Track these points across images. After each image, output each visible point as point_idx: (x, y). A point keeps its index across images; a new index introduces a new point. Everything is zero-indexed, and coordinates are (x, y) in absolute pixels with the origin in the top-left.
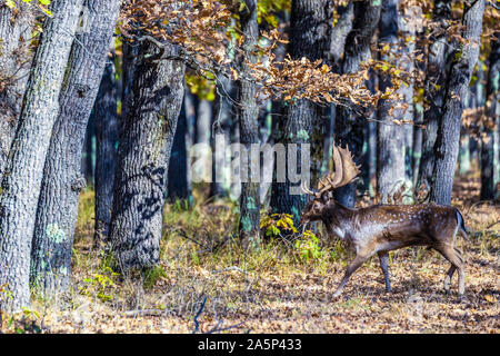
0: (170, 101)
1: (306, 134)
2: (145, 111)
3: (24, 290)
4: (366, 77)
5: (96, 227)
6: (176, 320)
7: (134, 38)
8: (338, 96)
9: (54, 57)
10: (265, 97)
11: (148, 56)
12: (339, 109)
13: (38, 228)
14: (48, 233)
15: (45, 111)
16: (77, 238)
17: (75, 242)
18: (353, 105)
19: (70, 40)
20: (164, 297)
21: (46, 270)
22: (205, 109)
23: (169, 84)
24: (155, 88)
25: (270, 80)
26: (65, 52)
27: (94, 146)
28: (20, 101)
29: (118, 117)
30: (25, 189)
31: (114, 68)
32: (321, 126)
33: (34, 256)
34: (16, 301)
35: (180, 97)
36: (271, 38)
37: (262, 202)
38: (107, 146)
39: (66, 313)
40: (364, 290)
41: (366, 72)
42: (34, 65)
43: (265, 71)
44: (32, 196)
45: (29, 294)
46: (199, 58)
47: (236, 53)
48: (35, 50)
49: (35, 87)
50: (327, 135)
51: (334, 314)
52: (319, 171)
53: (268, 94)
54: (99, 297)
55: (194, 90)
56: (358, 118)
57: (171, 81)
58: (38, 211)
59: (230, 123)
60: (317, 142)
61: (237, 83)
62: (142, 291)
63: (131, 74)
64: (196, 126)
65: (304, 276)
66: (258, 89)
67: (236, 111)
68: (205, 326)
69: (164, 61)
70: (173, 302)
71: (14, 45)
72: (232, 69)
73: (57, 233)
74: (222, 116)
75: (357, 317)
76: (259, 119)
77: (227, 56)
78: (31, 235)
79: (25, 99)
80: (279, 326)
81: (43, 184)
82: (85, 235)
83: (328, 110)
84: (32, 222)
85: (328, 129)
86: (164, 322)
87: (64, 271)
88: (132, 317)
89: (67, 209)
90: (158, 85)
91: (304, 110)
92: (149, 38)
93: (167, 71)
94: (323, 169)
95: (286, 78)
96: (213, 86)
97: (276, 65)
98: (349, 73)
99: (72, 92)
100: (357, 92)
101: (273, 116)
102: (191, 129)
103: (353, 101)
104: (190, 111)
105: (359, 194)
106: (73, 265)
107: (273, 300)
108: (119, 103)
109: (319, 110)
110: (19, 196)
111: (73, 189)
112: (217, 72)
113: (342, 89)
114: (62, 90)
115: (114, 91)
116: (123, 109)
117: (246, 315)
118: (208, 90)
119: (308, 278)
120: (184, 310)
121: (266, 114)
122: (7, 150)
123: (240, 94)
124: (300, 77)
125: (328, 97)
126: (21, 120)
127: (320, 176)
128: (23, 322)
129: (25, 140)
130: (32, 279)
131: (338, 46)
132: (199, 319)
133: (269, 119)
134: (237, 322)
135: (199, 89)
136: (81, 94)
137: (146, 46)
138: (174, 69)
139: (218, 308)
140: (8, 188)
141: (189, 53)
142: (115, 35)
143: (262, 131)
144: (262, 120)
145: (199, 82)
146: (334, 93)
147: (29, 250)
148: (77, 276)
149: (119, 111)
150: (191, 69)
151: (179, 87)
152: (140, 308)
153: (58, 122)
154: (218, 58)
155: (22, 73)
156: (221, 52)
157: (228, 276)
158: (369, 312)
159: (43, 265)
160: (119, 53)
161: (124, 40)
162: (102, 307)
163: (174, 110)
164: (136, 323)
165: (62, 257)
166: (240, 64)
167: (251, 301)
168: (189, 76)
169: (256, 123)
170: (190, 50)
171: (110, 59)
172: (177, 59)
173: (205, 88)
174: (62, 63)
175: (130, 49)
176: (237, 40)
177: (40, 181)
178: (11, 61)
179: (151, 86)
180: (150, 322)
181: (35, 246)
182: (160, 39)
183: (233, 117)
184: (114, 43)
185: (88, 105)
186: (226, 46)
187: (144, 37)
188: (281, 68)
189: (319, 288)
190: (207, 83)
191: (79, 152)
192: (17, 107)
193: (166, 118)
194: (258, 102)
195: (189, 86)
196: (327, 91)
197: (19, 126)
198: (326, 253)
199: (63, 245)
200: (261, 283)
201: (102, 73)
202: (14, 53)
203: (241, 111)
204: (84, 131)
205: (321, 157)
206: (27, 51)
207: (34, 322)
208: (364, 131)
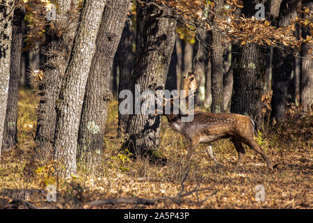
0: (167, 44)
1: (254, 65)
2: (151, 50)
3: (73, 164)
4: (293, 29)
5: (119, 124)
6: (170, 184)
7: (144, 4)
8: (275, 41)
9: (93, 15)
10: (227, 41)
11: (152, 15)
12: (275, 49)
13: (82, 124)
14: (89, 128)
15: (87, 49)
16: (107, 131)
17: (105, 133)
18: (285, 47)
19: (103, 5)
20: (162, 169)
21: (87, 151)
22: (189, 49)
23: (166, 33)
24: (157, 36)
25: (231, 31)
26: (100, 12)
27: (118, 72)
28: (72, 43)
29: (134, 54)
30: (74, 99)
31: (131, 23)
32: (263, 61)
33: (79, 142)
34: (67, 171)
35: (173, 42)
36: (232, 4)
37: (225, 109)
38: (126, 72)
39: (99, 179)
40: (291, 166)
41: (294, 26)
42: (80, 20)
43: (228, 25)
44: (78, 104)
45: (75, 166)
46: (186, 17)
47: (209, 13)
48: (81, 11)
49: (81, 35)
50: (267, 66)
51: (272, 182)
52: (263, 89)
53: (230, 40)
54: (121, 169)
55: (182, 37)
56: (288, 56)
57: (168, 31)
58: (82, 113)
59: (205, 58)
60: (261, 71)
61: (210, 33)
62: (148, 165)
63: (142, 27)
64: (183, 60)
65: (253, 157)
66: (223, 37)
67: (209, 51)
68: (188, 188)
69: (163, 19)
70: (168, 172)
71: (68, 8)
72: (206, 24)
73: (94, 127)
74: (200, 54)
75: (287, 184)
76: (223, 56)
77: (203, 15)
78: (77, 129)
79: (74, 42)
80: (236, 189)
81: (85, 96)
82: (112, 129)
83: (268, 50)
84: (78, 120)
85: (268, 63)
86: (162, 185)
87: (99, 152)
88: (141, 181)
89: (101, 112)
90: (159, 33)
91: (253, 50)
92: (154, 3)
93: (165, 25)
94: (265, 88)
95: (241, 29)
96: (194, 35)
97: (235, 21)
98: (283, 27)
99: (104, 38)
100: (288, 38)
101: (232, 54)
102: (180, 62)
103: (285, 44)
104: (179, 51)
105: (288, 104)
106: (104, 148)
107: (232, 172)
108: (134, 45)
109: (263, 49)
110: (70, 104)
111: (104, 100)
112: (197, 26)
113: (277, 37)
114: (98, 36)
115: (131, 37)
116: (137, 48)
117: (215, 181)
118: (191, 37)
119: (255, 158)
120: (175, 178)
121: (228, 53)
122: (63, 74)
123: (212, 40)
124: (251, 29)
125: (269, 42)
126: (72, 55)
127: (263, 93)
128: (72, 184)
129: (74, 68)
130: (78, 157)
131: (275, 9)
132: (184, 183)
133: (230, 56)
134: (209, 186)
135: (185, 37)
136: (110, 39)
137: (152, 8)
138: (170, 23)
139: (197, 176)
140: (63, 99)
141: (179, 13)
142: (131, 2)
143: (225, 63)
144: (225, 57)
145: (185, 32)
146: (273, 39)
147: (76, 138)
148: (106, 155)
149: (134, 50)
150: (180, 23)
151: (172, 35)
152: (147, 176)
153: (95, 57)
154: (198, 16)
155: (72, 25)
156: (200, 13)
157: (203, 156)
158: (295, 181)
159: (85, 148)
160: (134, 13)
161: (138, 5)
162: (122, 176)
163: (169, 49)
164: (144, 186)
165: (97, 143)
166: (212, 21)
167: (218, 172)
168: (179, 28)
169: (222, 58)
170: (180, 11)
171: (129, 16)
172: (172, 17)
173: (189, 36)
174: (98, 19)
175: (141, 11)
176: (210, 6)
177: (83, 94)
178: (65, 17)
179: (154, 35)
180: (153, 185)
181: (80, 136)
182: (161, 4)
183: (207, 55)
184: (131, 7)
185: (114, 46)
186: (203, 9)
187: (150, 3)
188: (239, 23)
189: (262, 164)
190: (190, 32)
191: (109, 76)
192: (69, 47)
193: (164, 55)
194: (223, 45)
195: (179, 34)
196: (268, 38)
197: (71, 59)
198: (266, 143)
199: (98, 135)
200: (224, 161)
201: (123, 26)
202: (68, 13)
203: (212, 51)
204: (112, 63)
205: (264, 80)
206: (75, 11)
207: (79, 184)
208: (292, 64)
